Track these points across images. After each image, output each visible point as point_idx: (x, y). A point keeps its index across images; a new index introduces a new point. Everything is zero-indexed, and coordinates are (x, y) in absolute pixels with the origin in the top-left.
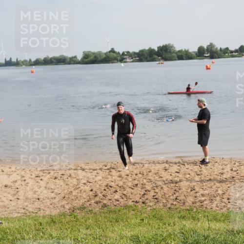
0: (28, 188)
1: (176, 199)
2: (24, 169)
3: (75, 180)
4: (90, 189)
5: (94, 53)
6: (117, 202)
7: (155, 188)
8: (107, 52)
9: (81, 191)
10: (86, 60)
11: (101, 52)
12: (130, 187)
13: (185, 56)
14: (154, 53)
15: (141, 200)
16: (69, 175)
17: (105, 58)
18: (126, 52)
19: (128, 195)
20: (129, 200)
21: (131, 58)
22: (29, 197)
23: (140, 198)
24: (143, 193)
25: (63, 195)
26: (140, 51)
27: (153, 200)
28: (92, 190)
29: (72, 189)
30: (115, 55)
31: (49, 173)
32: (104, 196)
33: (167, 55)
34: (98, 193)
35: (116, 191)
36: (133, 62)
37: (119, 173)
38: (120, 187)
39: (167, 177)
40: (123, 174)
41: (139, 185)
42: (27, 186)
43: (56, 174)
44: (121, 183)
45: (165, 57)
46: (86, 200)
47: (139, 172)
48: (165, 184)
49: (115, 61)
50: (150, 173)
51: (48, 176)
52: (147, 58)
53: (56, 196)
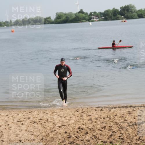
0: (11, 132)
1: (139, 139)
2: (7, 115)
3: (51, 124)
4: (65, 131)
5: (65, 14)
6: (88, 143)
7: (121, 130)
8: (77, 13)
9: (56, 133)
10: (59, 20)
11: (71, 13)
12: (99, 129)
13: (144, 15)
14: (118, 13)
15: (108, 140)
16: (46, 119)
17: (75, 18)
18: (93, 12)
19: (97, 136)
20: (98, 141)
21: (97, 17)
22: (12, 139)
23: (108, 139)
24: (110, 134)
25: (41, 137)
26: (105, 11)
27: (119, 140)
28: (66, 133)
29: (49, 132)
30: (84, 15)
31: (29, 118)
32: (77, 137)
33: (129, 14)
34: (72, 135)
35: (87, 133)
36: (99, 21)
37: (89, 117)
38: (91, 129)
39: (131, 120)
40: (93, 118)
41: (106, 127)
42: (10, 130)
43: (35, 119)
44: (91, 126)
45: (127, 16)
46: (61, 141)
47: (106, 116)
48: (129, 126)
49: (84, 21)
50: (115, 117)
51: (28, 121)
52: (111, 17)
53: (35, 138)
